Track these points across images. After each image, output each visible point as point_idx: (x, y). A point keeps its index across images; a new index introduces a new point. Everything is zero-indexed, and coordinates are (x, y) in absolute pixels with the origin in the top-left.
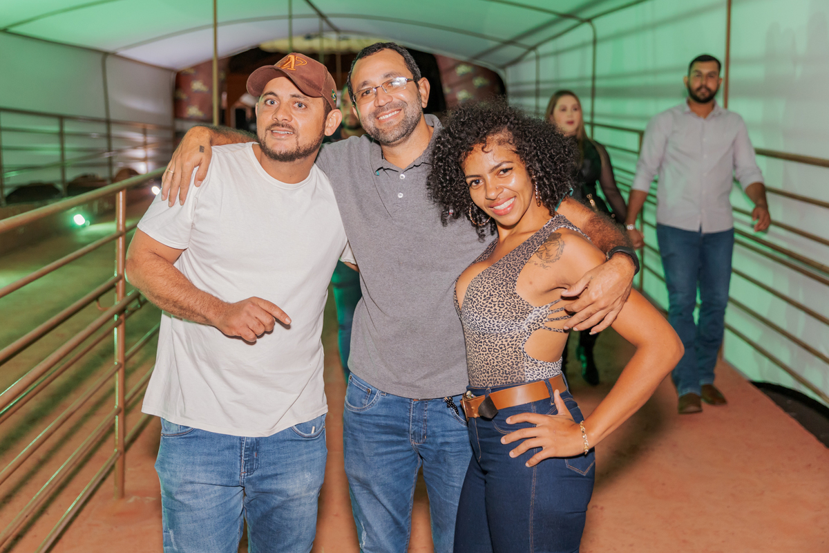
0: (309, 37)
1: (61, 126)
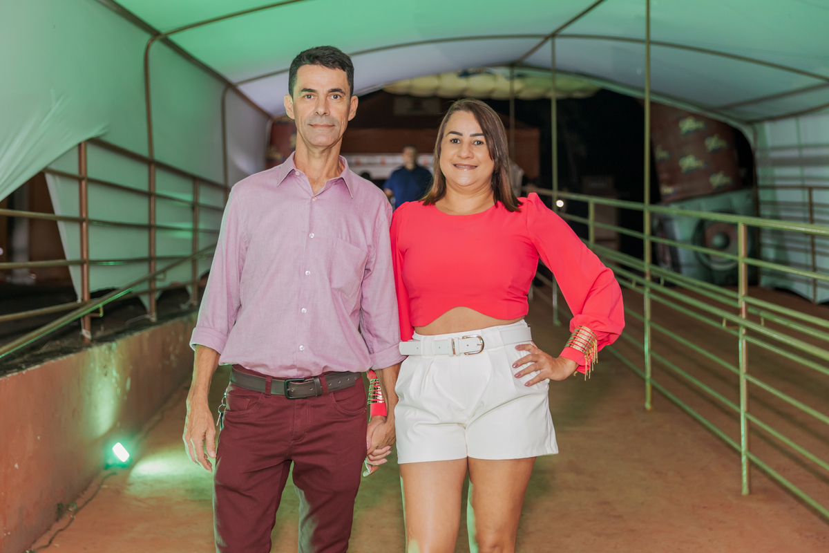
0: (465, 74)
1: (196, 193)
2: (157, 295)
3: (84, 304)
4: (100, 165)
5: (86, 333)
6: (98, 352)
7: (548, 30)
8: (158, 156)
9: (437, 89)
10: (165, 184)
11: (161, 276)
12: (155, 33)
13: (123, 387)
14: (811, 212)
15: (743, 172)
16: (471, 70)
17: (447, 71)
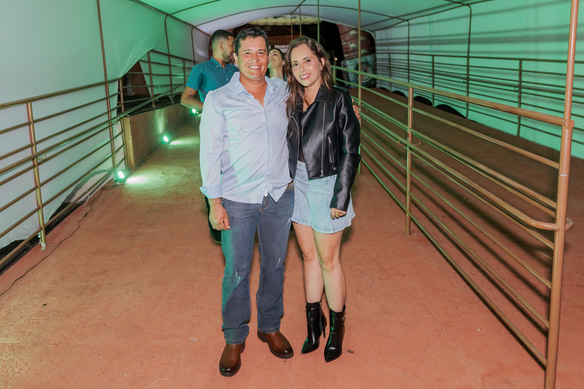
0: (276, 17)
1: (184, 64)
2: (174, 96)
3: (152, 98)
4: (154, 58)
5: (154, 106)
6: (158, 111)
7: (298, 4)
8: (171, 53)
9: (266, 23)
10: (174, 62)
11: (174, 90)
12: (168, 15)
13: (165, 122)
14: (390, 61)
15: (372, 48)
16: (277, 16)
17: (269, 17)
